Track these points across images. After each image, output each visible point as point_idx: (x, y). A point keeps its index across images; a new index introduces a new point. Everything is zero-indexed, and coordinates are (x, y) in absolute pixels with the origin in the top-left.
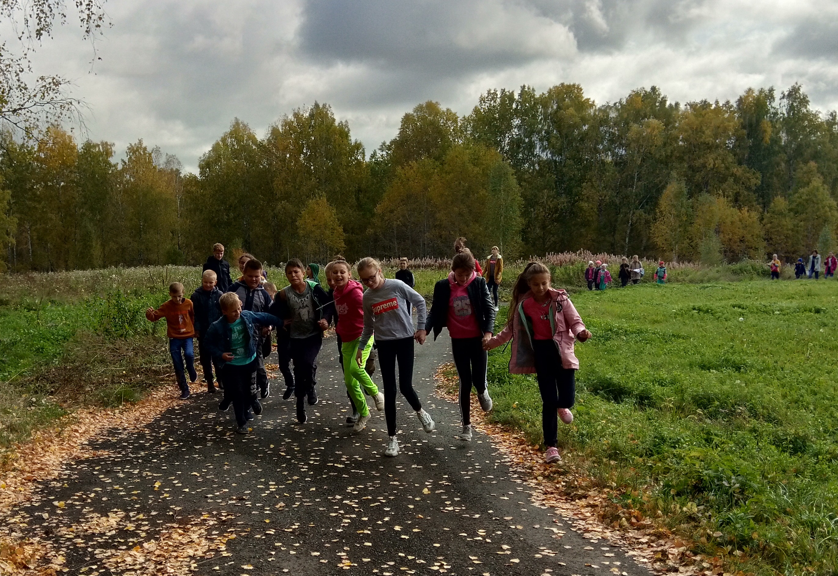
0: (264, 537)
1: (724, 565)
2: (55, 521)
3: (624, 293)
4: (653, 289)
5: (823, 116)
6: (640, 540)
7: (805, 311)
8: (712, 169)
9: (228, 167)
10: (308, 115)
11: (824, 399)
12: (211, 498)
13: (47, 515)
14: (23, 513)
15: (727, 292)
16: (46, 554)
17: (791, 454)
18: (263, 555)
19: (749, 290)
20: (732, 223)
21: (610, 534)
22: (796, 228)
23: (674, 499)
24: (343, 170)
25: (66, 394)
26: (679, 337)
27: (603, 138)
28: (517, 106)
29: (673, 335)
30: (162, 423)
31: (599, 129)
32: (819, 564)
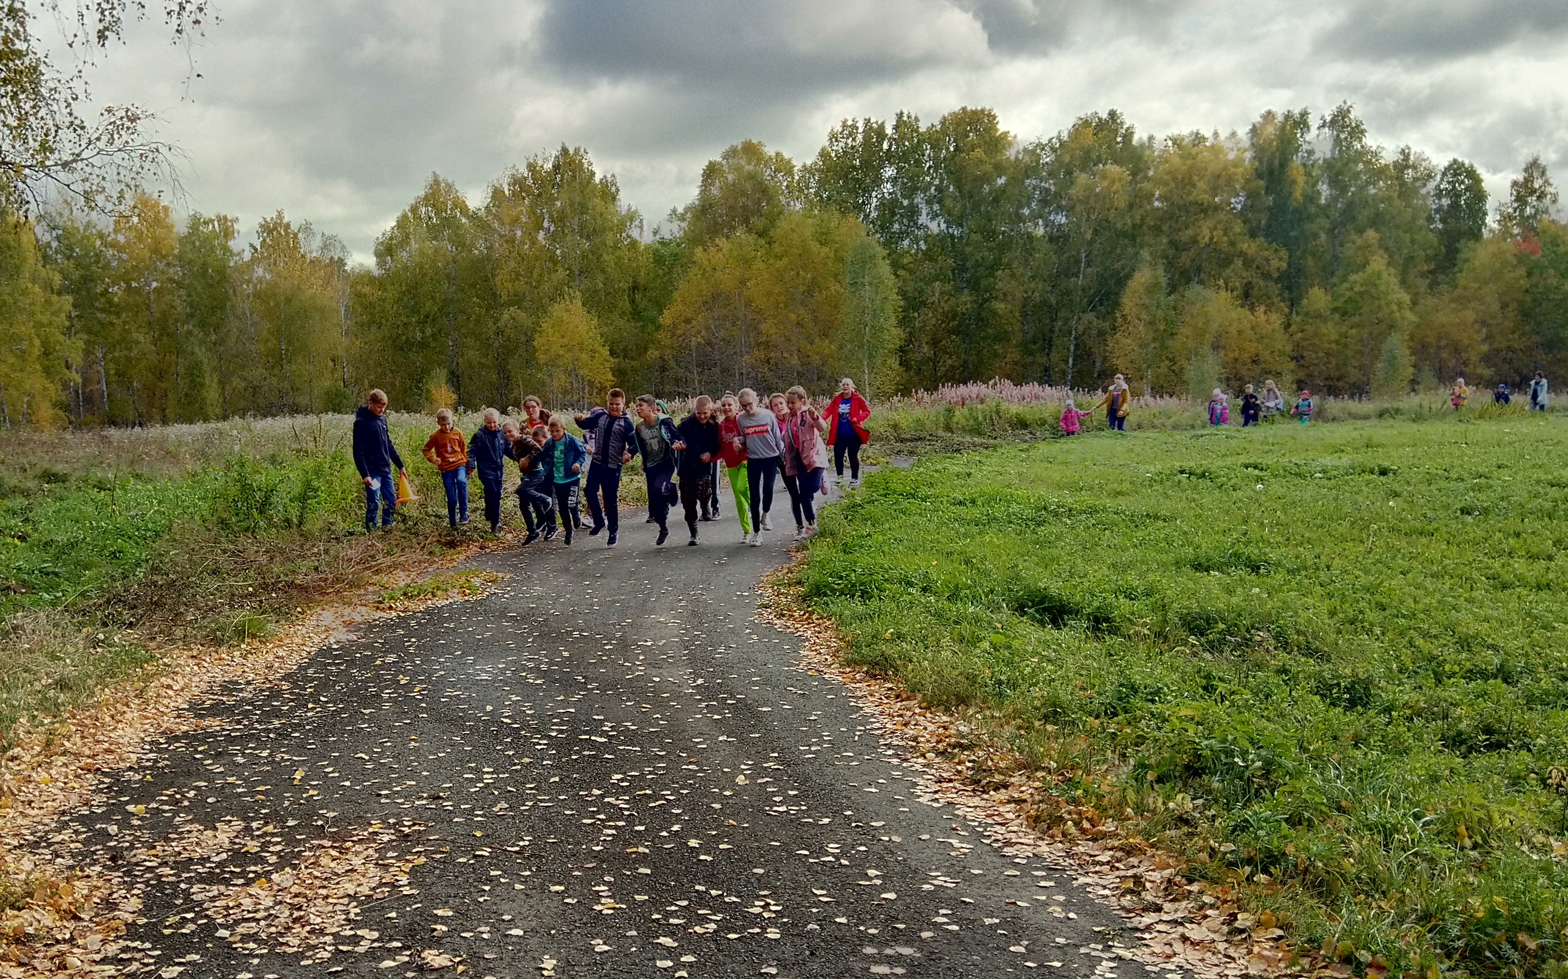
0: (472, 862)
1: (1239, 900)
2: (128, 838)
3: (1065, 447)
4: (1113, 441)
5: (1389, 155)
6: (1097, 859)
7: (1363, 472)
8: (1208, 246)
9: (422, 253)
10: (550, 166)
11: (1397, 617)
12: (387, 796)
13: (115, 827)
14: (75, 825)
15: (1233, 443)
16: (110, 895)
17: (1346, 709)
18: (470, 892)
19: (1270, 440)
20: (1240, 332)
21: (1047, 849)
22: (1343, 340)
23: (1153, 789)
24: (608, 254)
25: (155, 626)
26: (1157, 517)
27: (1030, 198)
28: (890, 146)
29: (1148, 515)
30: (310, 671)
31: (1023, 182)
32: (1399, 895)
